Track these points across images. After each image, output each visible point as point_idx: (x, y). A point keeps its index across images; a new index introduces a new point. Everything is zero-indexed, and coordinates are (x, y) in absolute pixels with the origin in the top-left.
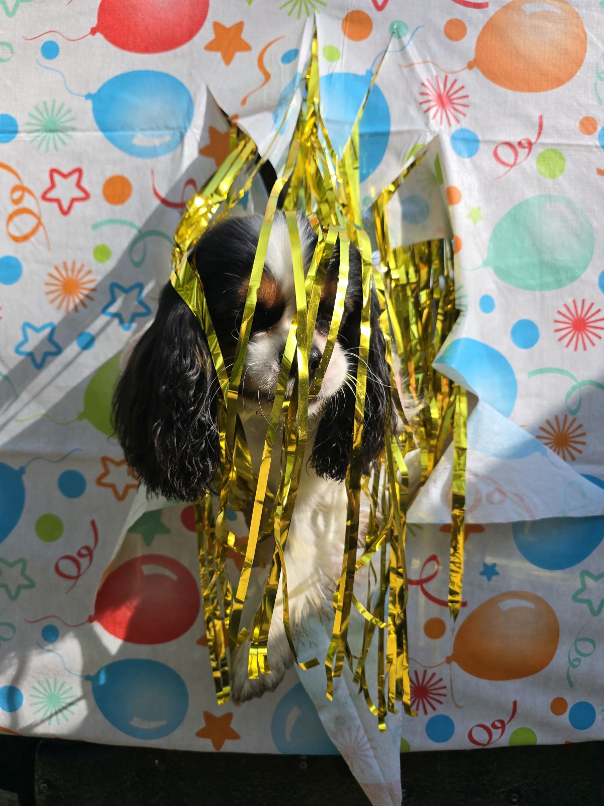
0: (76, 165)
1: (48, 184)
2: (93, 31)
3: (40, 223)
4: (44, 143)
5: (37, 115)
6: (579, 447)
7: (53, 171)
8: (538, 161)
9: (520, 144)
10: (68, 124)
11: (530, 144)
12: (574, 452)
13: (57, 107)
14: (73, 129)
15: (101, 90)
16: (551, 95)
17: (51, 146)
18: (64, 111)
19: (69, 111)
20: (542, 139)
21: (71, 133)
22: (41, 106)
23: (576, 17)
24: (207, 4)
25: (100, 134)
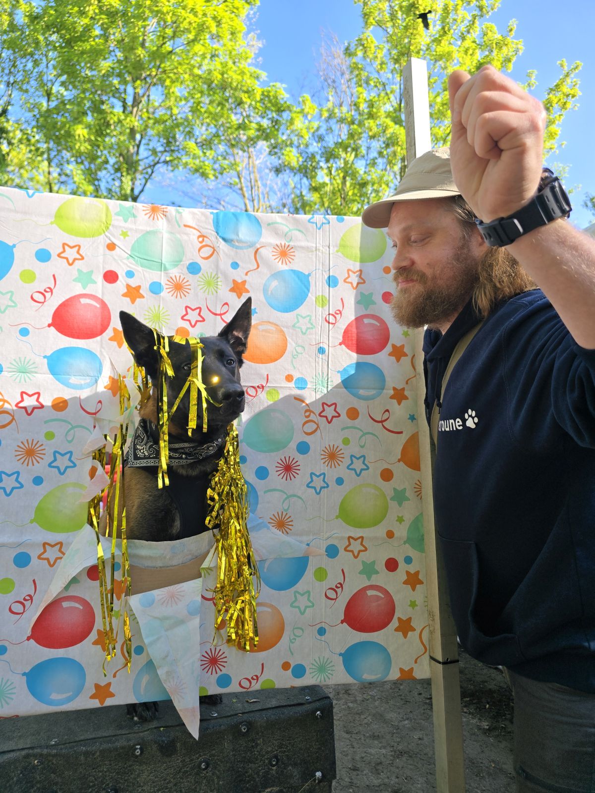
0: (37, 391)
1: (20, 399)
2: (49, 326)
3: (13, 419)
4: (19, 378)
5: (14, 363)
6: (290, 527)
7: (22, 393)
8: (267, 393)
9: (258, 387)
10: (33, 370)
11: (263, 387)
12: (287, 530)
13: (26, 361)
14: (36, 373)
15: (52, 354)
16: (272, 365)
17: (22, 380)
18: (30, 363)
19: (34, 363)
20: (268, 385)
21: (35, 375)
22: (18, 360)
23: (282, 331)
24: (110, 318)
25: (51, 376)
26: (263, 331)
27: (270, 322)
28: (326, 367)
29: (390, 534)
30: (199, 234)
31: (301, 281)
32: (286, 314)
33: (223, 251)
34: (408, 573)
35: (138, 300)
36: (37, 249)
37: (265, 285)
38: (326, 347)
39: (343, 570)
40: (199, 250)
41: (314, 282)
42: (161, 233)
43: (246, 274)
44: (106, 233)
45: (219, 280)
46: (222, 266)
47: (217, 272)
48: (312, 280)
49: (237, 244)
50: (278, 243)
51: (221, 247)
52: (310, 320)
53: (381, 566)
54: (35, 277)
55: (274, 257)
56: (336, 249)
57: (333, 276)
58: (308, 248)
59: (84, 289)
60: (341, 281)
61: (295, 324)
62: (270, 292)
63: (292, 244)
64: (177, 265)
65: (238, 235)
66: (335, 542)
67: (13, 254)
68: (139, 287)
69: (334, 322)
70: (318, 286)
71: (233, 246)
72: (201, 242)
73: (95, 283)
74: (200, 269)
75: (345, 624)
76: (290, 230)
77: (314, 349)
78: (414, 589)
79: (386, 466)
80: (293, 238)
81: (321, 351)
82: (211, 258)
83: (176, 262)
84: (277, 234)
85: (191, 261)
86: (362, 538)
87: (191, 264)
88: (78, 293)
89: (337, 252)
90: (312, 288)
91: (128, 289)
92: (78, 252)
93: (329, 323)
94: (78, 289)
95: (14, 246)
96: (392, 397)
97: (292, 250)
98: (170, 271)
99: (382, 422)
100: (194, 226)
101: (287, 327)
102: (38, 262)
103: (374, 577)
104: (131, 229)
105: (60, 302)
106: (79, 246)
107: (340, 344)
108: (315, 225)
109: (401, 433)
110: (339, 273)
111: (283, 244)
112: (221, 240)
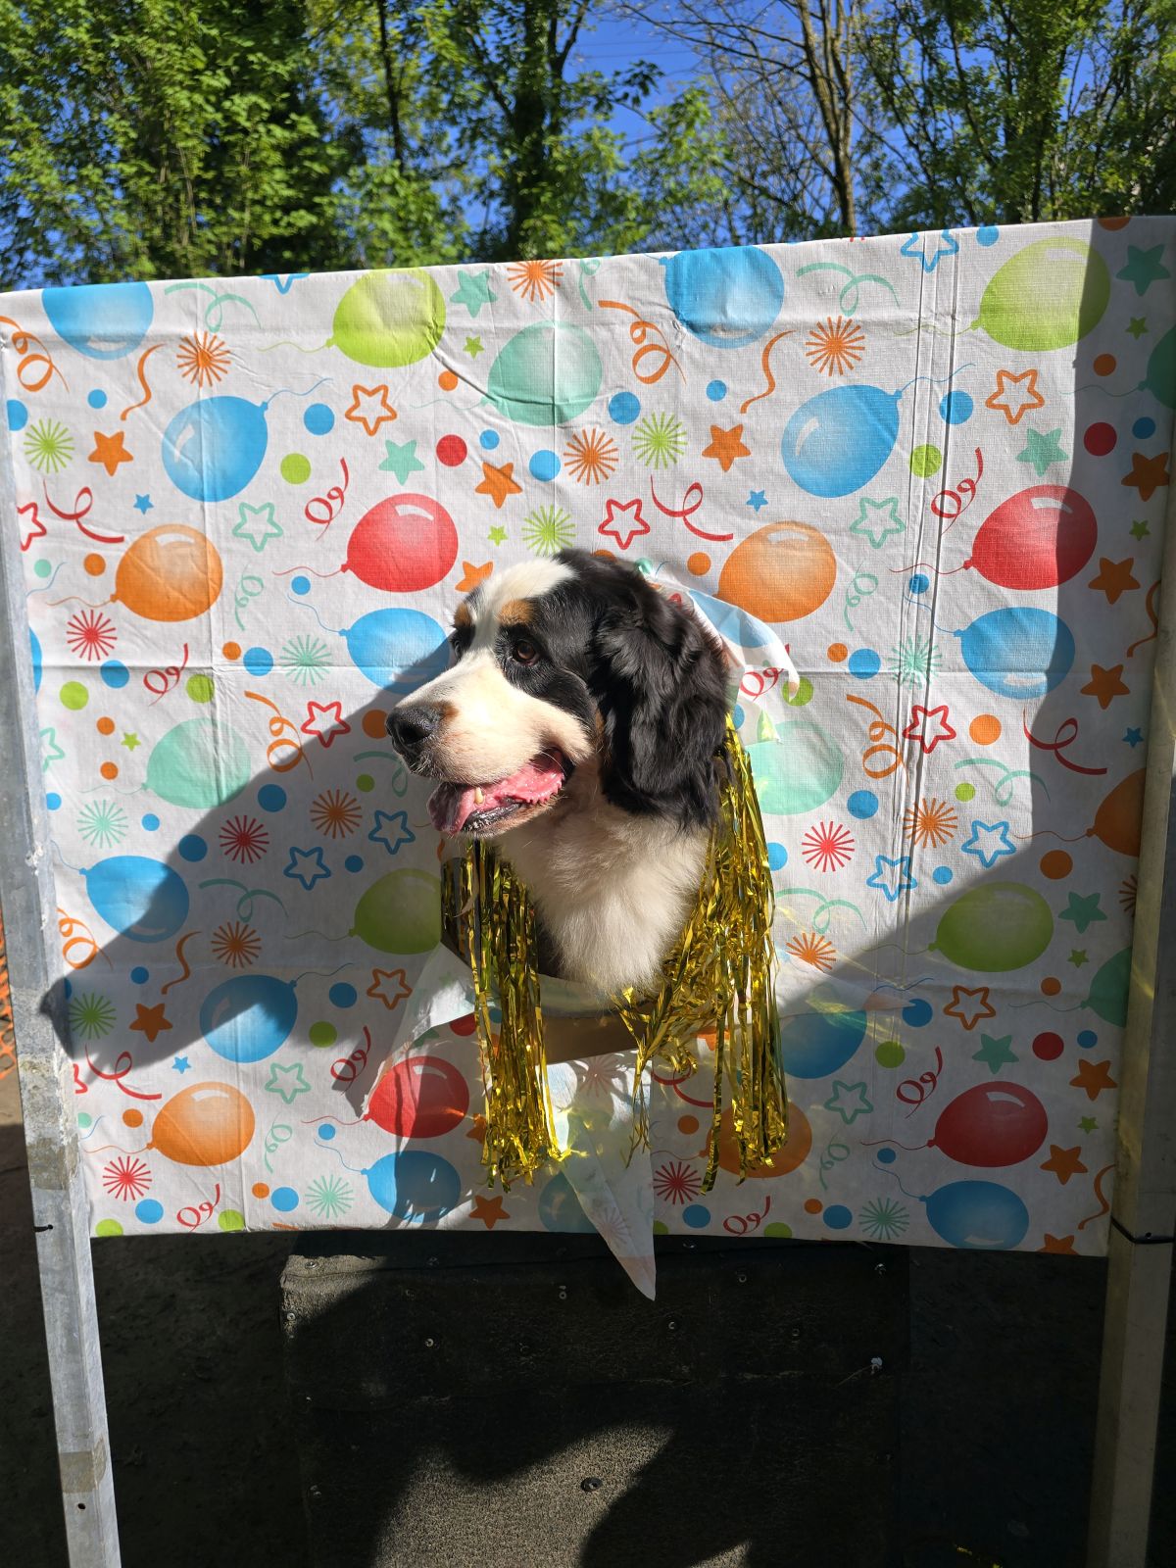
0: (334, 700)
1: (307, 717)
2: (344, 568)
3: (302, 753)
4: (301, 678)
5: (292, 650)
6: (828, 963)
7: (311, 704)
9: (765, 673)
10: (324, 659)
11: (776, 674)
12: (823, 968)
13: (311, 642)
14: (330, 664)
15: (354, 626)
16: (798, 624)
17: (308, 679)
18: (318, 646)
19: (325, 646)
21: (327, 668)
22: (296, 642)
23: (825, 543)
24: (455, 544)
25: (357, 669)
26: (780, 544)
27: (796, 523)
28: (926, 623)
29: (1051, 987)
30: (634, 319)
31: (876, 413)
32: (836, 500)
33: (691, 357)
34: (1083, 1064)
35: (508, 496)
36: (306, 406)
37: (787, 432)
38: (930, 575)
39: (938, 1051)
40: (635, 363)
41: (908, 413)
42: (550, 330)
43: (743, 410)
44: (438, 350)
45: (680, 431)
46: (686, 397)
47: (676, 410)
48: (904, 410)
49: (721, 334)
50: (822, 318)
51: (683, 346)
52: (894, 510)
53: (1023, 1047)
54: (309, 470)
55: (811, 359)
56: (970, 320)
57: (960, 394)
58: (898, 323)
59: (402, 483)
60: (979, 406)
61: (856, 523)
62: (798, 449)
63: (857, 317)
64: (589, 404)
65: (724, 312)
66: (927, 997)
67: (262, 424)
68: (510, 466)
69: (954, 512)
70: (919, 423)
71: (712, 342)
72: (638, 341)
73: (422, 467)
74: (637, 408)
75: (936, 1148)
76: (855, 281)
77: (901, 581)
78: (1093, 1095)
79: (1056, 845)
80: (862, 301)
81: (918, 584)
82: (662, 381)
83: (586, 396)
84: (820, 295)
85: (618, 391)
86: (986, 991)
87: (618, 399)
88: (391, 495)
89: (974, 326)
90: (904, 429)
91: (487, 476)
92: (384, 403)
93: (941, 514)
94: (392, 487)
95: (265, 406)
96: (1086, 691)
97: (857, 334)
98: (571, 423)
99: (1055, 747)
100: (622, 301)
101: (836, 532)
102: (312, 435)
103: (1005, 1067)
104: (485, 332)
105: (360, 518)
106: (386, 388)
107: (966, 566)
108: (918, 259)
109: (1103, 771)
110: (974, 383)
111: (835, 319)
112: (684, 329)
